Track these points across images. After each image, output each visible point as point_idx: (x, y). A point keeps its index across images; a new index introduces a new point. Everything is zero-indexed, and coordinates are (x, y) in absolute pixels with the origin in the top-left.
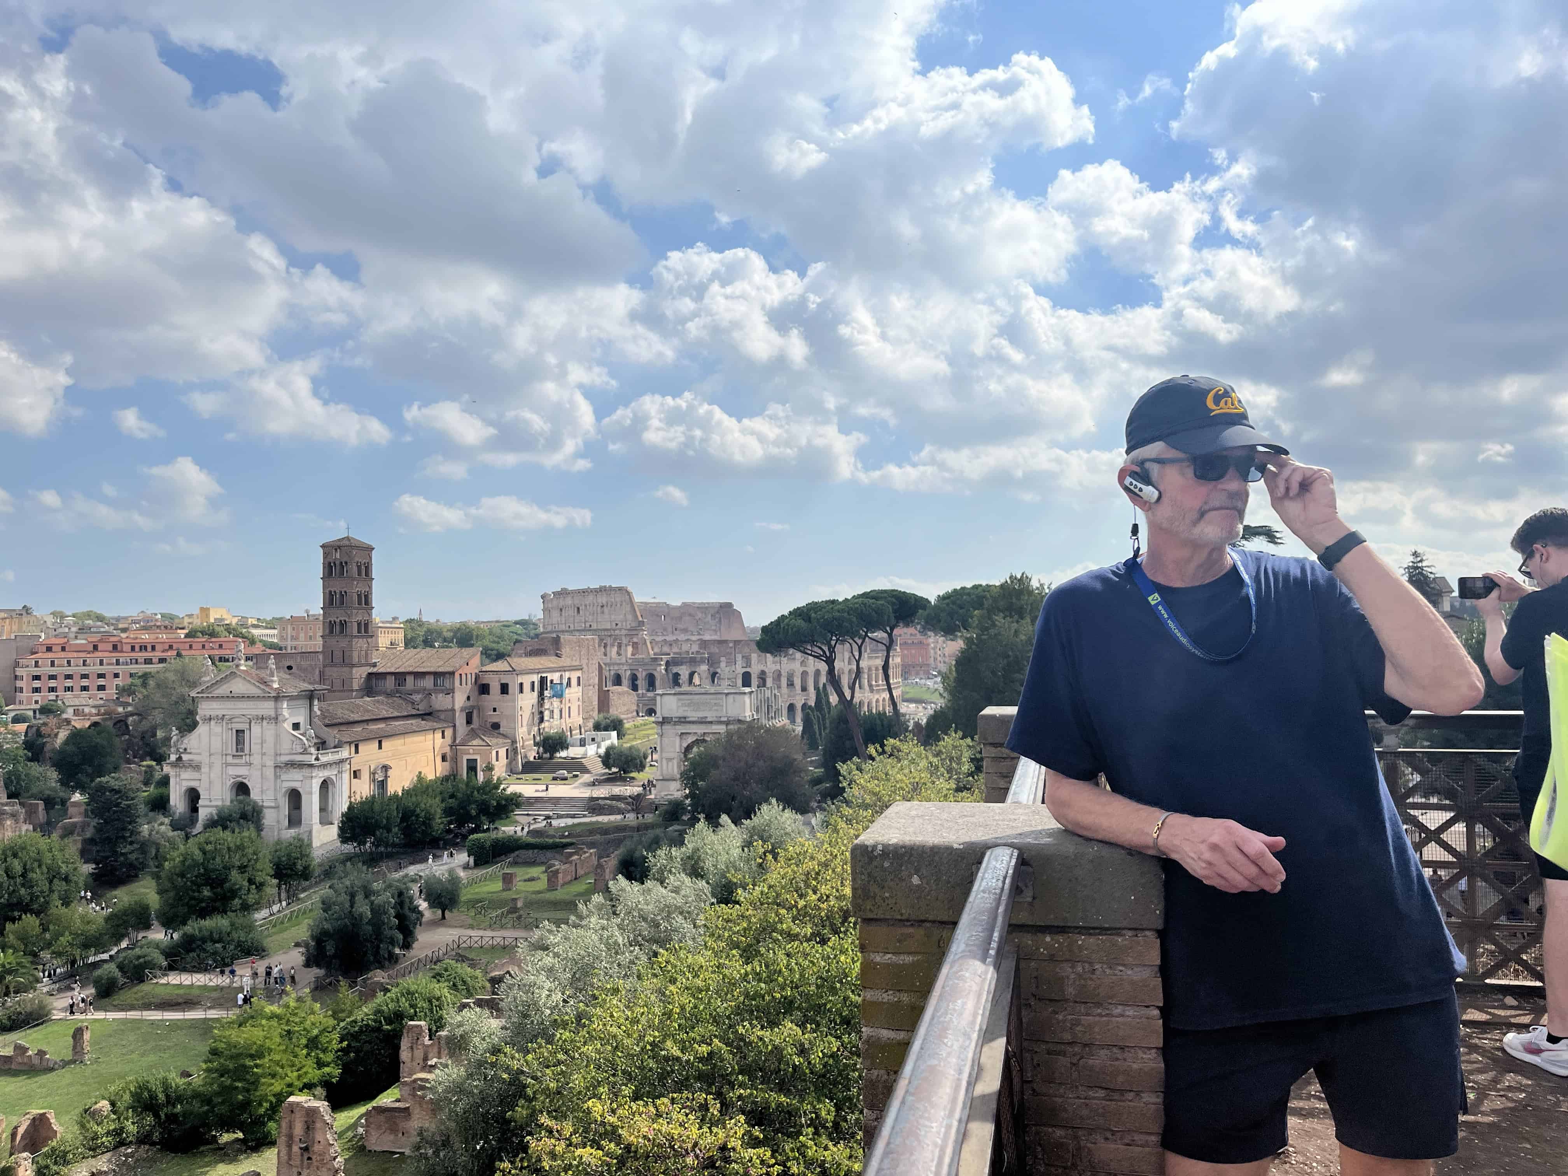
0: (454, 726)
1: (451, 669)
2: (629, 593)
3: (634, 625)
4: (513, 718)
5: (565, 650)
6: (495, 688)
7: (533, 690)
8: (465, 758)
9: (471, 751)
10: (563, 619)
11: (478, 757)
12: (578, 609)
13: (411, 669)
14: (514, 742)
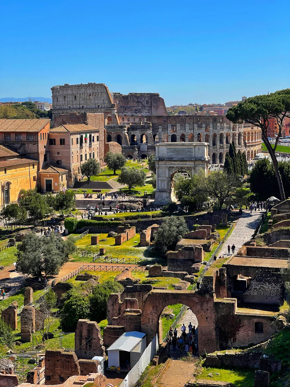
0: (39, 163)
1: (36, 131)
2: (105, 88)
3: (109, 106)
4: (68, 158)
5: (89, 121)
6: (58, 142)
7: (77, 143)
8: (45, 179)
9: (48, 176)
10: (66, 102)
11: (52, 179)
12: (75, 96)
13: (13, 130)
14: (70, 171)
